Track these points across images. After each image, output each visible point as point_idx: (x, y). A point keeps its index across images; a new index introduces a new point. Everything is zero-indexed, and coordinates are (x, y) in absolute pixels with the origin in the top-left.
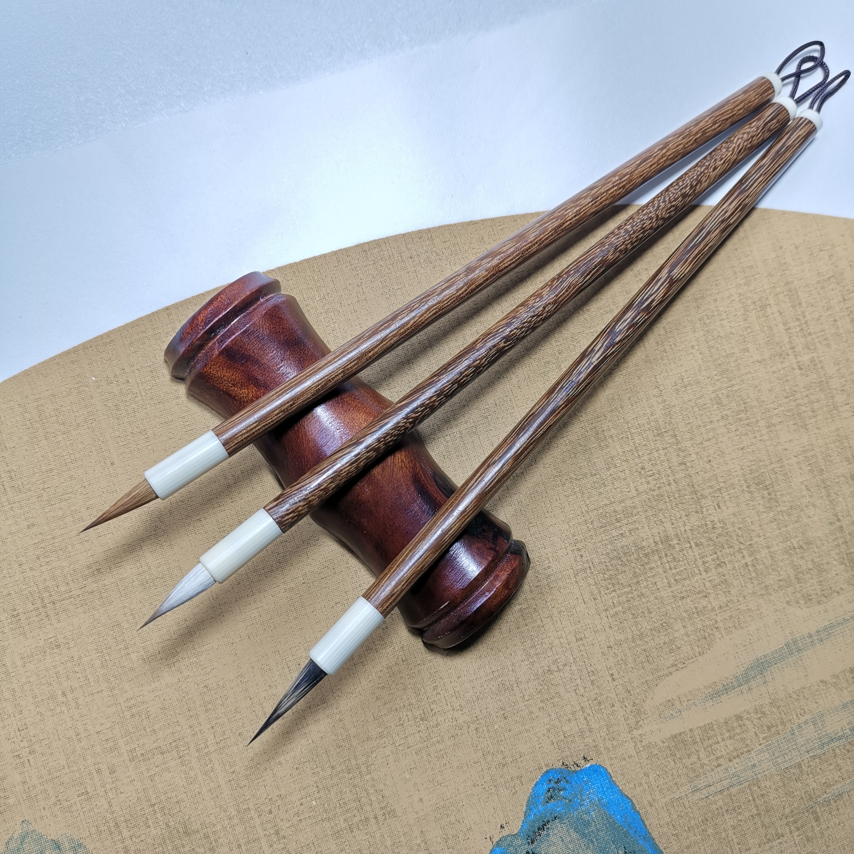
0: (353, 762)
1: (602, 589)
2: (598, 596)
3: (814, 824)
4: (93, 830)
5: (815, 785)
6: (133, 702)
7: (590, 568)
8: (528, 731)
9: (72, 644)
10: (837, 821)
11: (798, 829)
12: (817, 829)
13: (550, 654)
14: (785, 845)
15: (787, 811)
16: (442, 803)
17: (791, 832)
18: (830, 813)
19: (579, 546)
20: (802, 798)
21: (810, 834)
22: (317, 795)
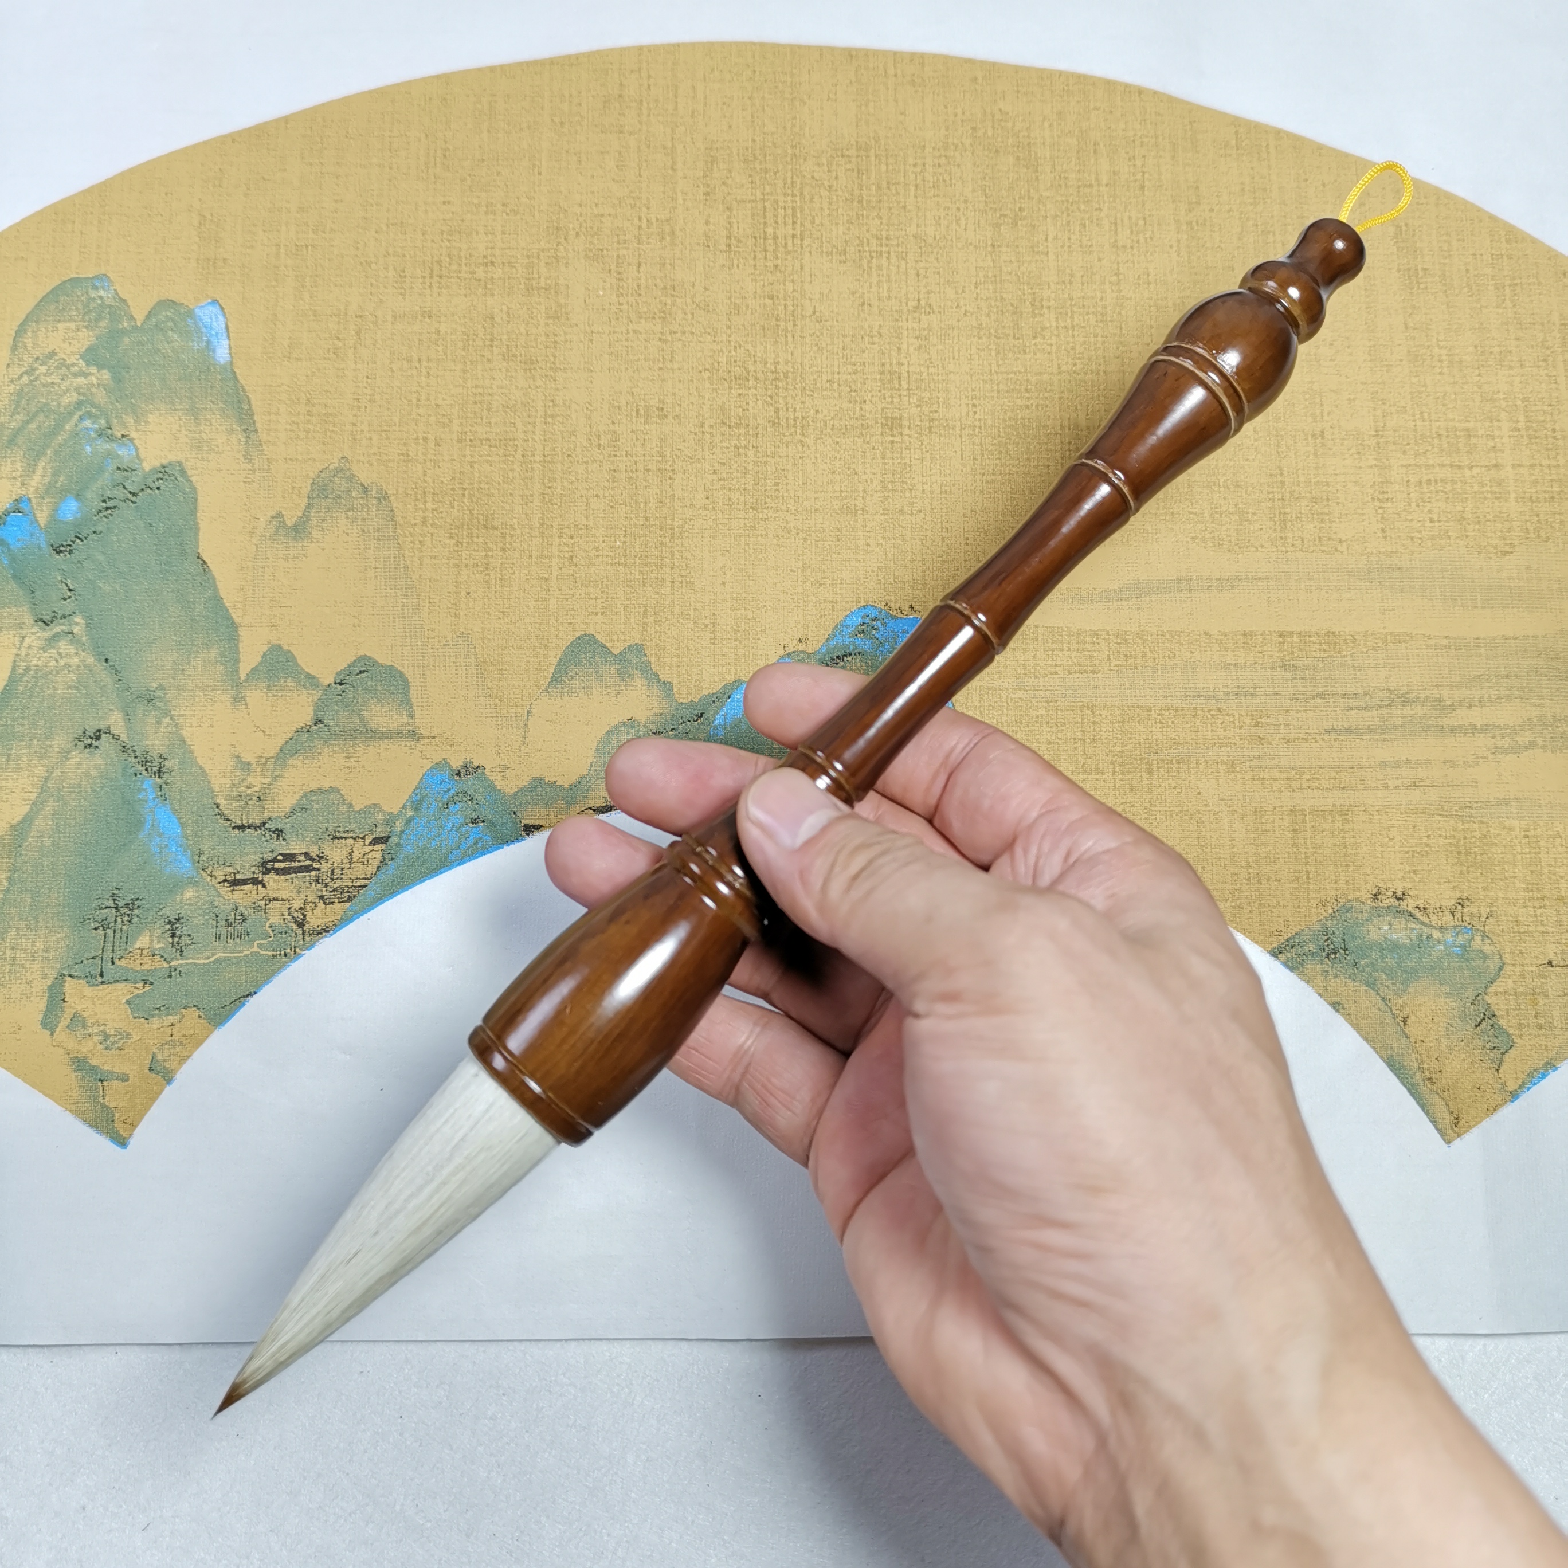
0: (669, 522)
1: (985, 453)
2: (979, 457)
3: (1145, 775)
4: (401, 490)
5: (1160, 736)
6: (480, 390)
7: (980, 427)
8: (857, 560)
9: (443, 319)
10: (1174, 785)
11: (1123, 773)
12: (1145, 782)
13: (908, 494)
14: (1103, 783)
15: (1118, 749)
16: (744, 595)
17: (1114, 773)
18: (1168, 772)
19: (976, 402)
20: (1140, 743)
21: (1135, 784)
22: (623, 539)
